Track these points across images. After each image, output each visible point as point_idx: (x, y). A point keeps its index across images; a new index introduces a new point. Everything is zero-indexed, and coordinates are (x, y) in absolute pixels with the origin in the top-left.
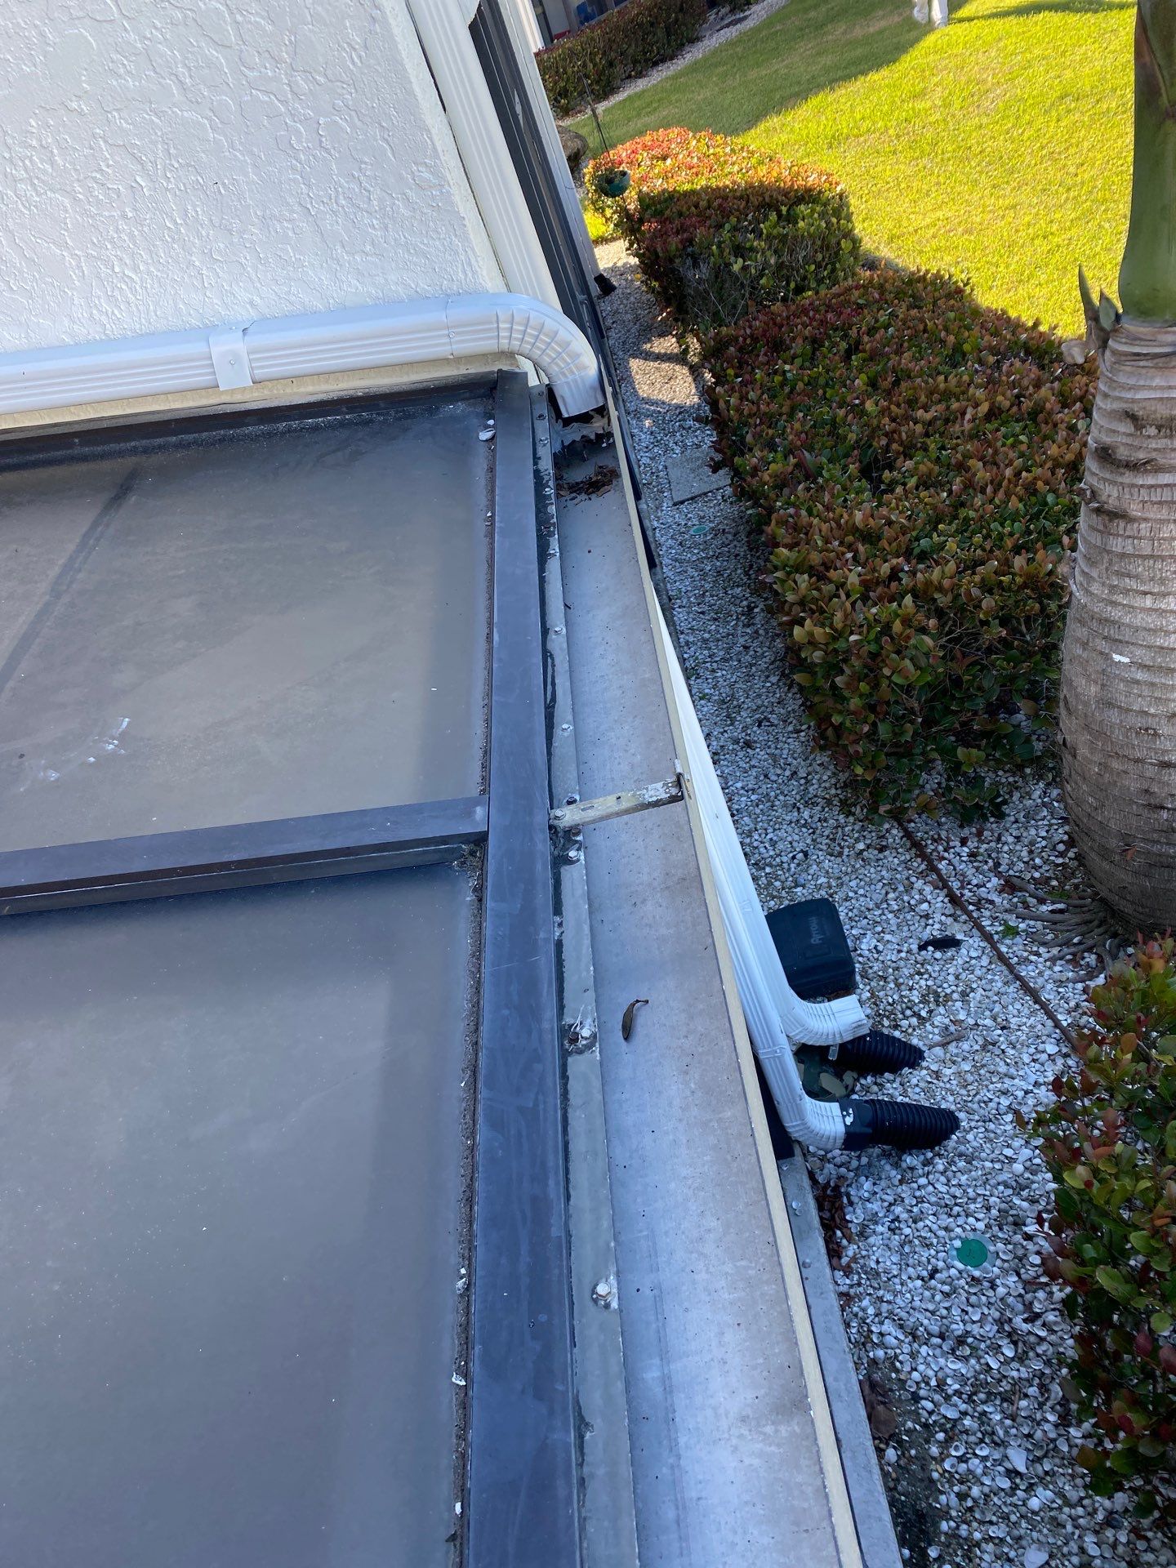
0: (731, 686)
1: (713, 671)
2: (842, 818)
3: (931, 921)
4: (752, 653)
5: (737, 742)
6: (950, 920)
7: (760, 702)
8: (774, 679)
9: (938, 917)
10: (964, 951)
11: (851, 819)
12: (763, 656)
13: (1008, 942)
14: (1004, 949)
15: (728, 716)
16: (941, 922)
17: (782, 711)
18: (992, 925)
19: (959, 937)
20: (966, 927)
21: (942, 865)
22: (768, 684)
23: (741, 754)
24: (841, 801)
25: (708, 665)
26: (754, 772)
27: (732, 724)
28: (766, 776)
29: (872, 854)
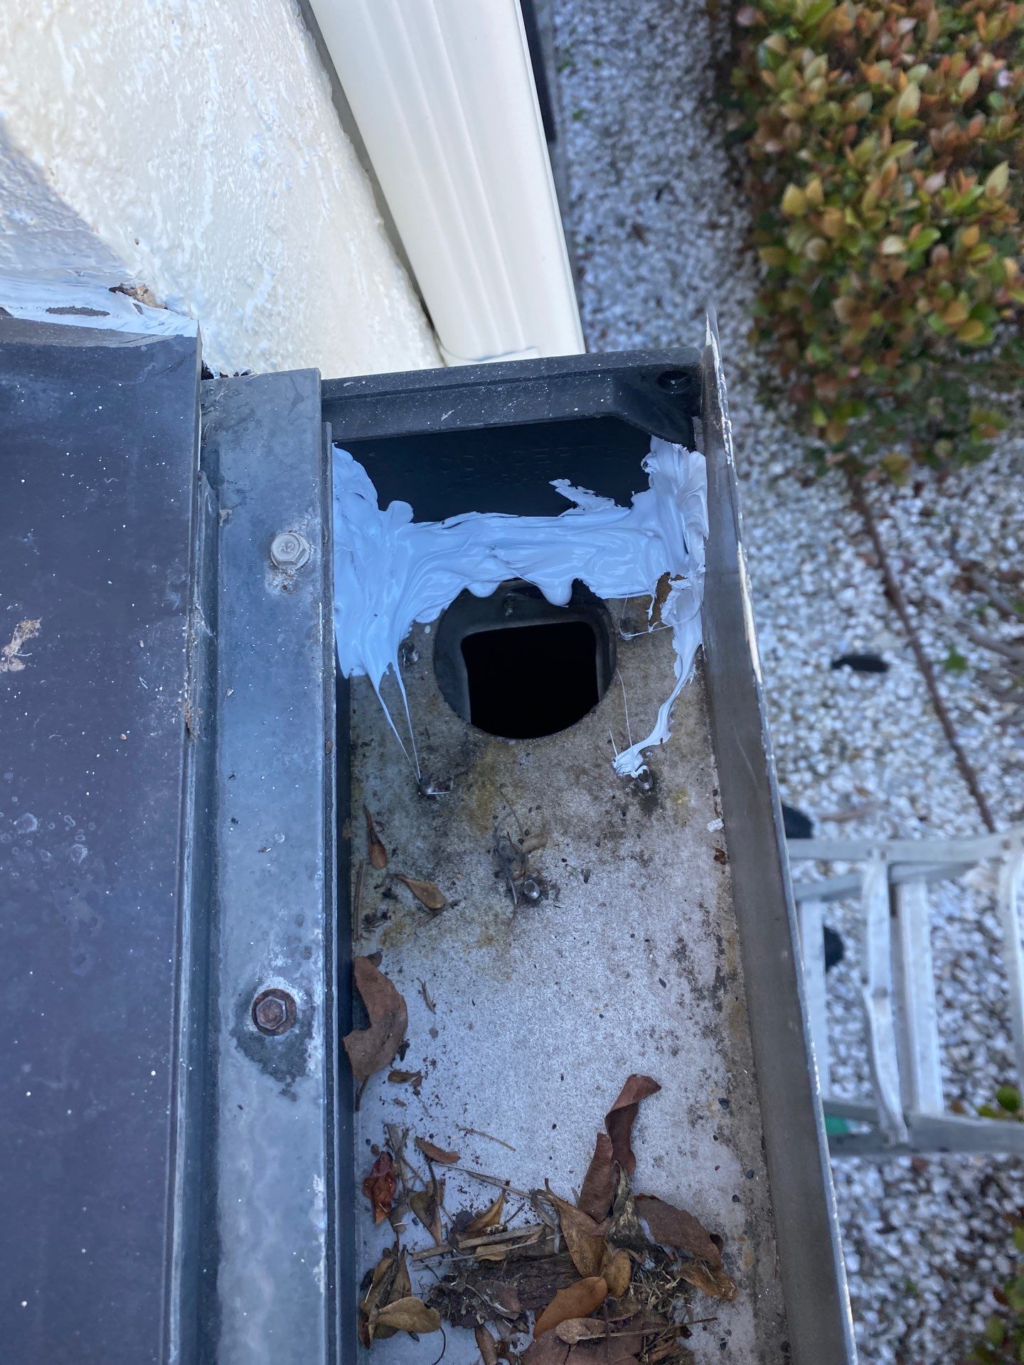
0: (622, 102)
1: (597, 63)
2: (758, 410)
3: (853, 621)
4: (658, 40)
5: (621, 222)
6: (878, 625)
7: (662, 149)
8: (688, 105)
9: (865, 617)
10: (890, 685)
11: (771, 416)
12: (674, 53)
13: (949, 679)
14: (943, 691)
15: (613, 164)
16: (867, 626)
17: (695, 178)
18: (933, 645)
19: (888, 657)
20: (899, 643)
21: (883, 528)
22: (678, 115)
23: (626, 248)
24: (760, 378)
25: (590, 48)
26: (641, 290)
27: (617, 183)
28: (659, 302)
29: (789, 487)
